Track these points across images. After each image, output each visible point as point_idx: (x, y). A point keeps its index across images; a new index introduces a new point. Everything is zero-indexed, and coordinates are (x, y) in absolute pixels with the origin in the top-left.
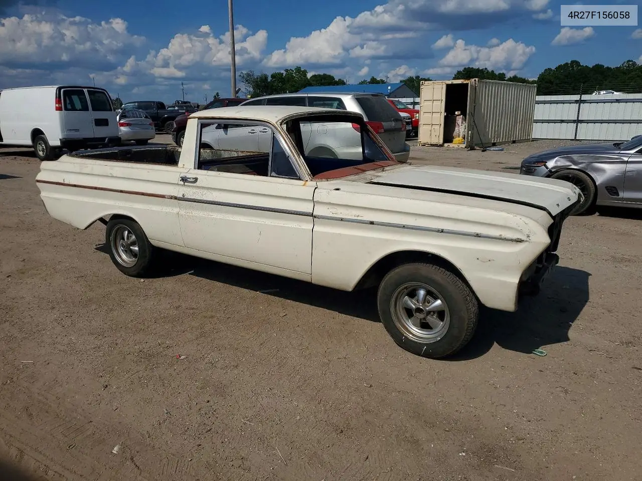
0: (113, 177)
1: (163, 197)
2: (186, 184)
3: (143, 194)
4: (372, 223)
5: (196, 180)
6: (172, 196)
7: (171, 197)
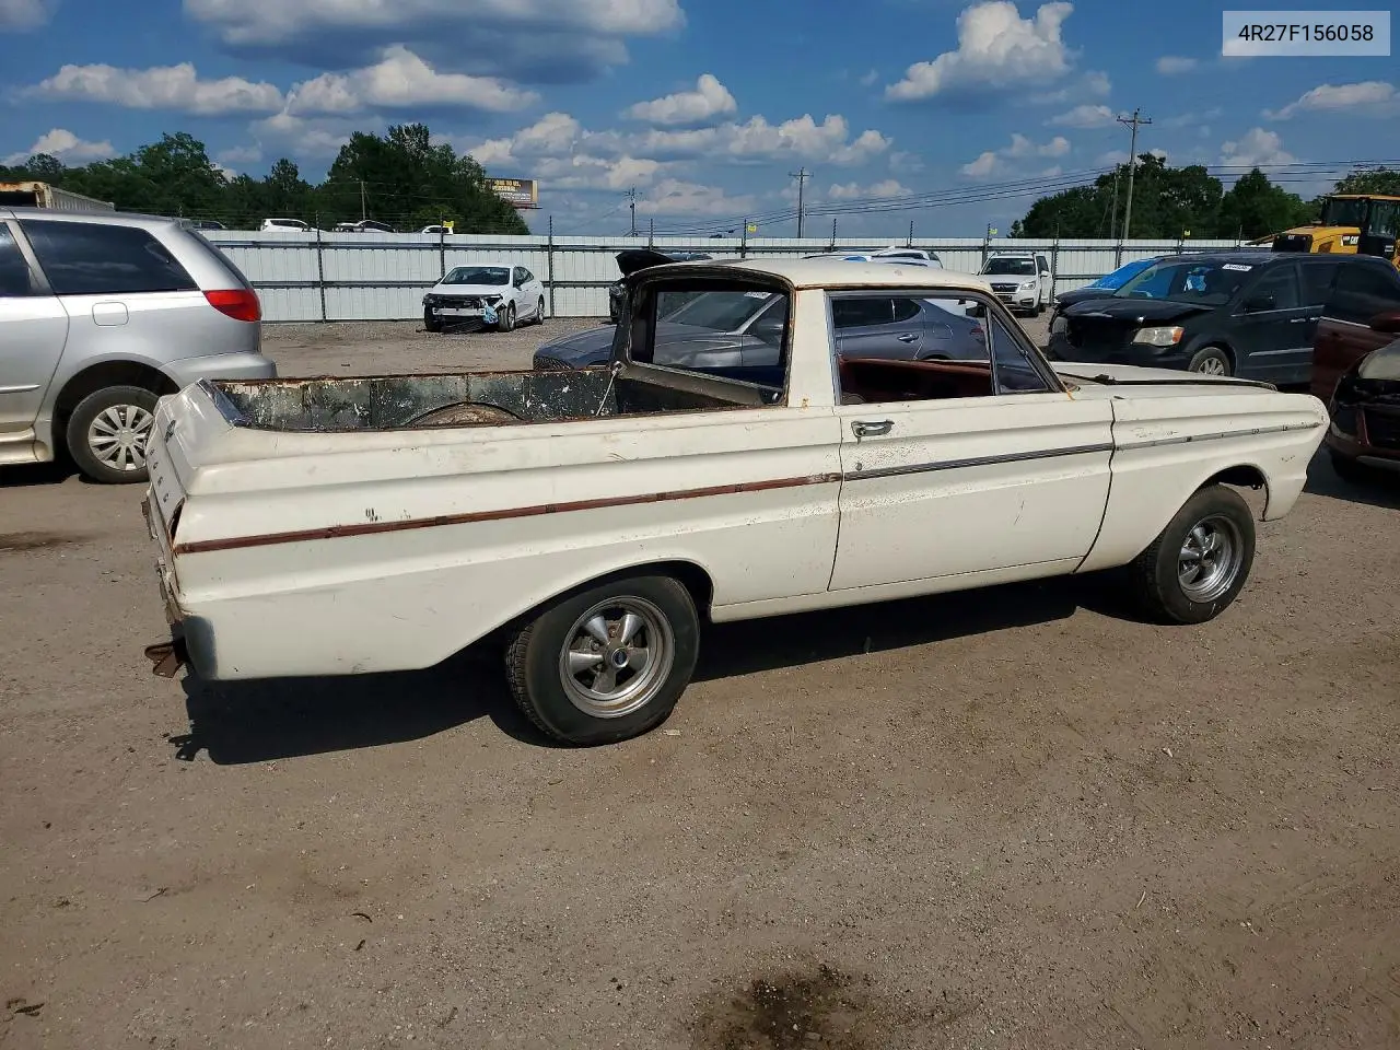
0: (624, 462)
1: (802, 481)
2: (863, 439)
3: (738, 488)
4: (1189, 439)
5: (888, 425)
6: (827, 475)
7: (826, 479)
